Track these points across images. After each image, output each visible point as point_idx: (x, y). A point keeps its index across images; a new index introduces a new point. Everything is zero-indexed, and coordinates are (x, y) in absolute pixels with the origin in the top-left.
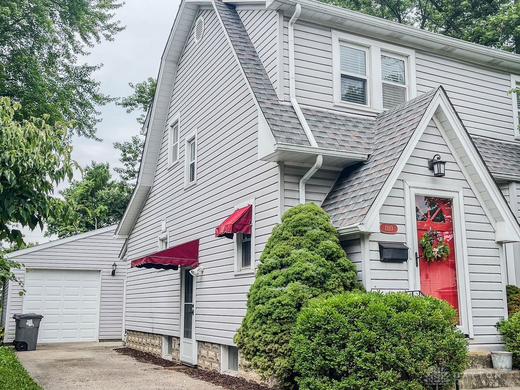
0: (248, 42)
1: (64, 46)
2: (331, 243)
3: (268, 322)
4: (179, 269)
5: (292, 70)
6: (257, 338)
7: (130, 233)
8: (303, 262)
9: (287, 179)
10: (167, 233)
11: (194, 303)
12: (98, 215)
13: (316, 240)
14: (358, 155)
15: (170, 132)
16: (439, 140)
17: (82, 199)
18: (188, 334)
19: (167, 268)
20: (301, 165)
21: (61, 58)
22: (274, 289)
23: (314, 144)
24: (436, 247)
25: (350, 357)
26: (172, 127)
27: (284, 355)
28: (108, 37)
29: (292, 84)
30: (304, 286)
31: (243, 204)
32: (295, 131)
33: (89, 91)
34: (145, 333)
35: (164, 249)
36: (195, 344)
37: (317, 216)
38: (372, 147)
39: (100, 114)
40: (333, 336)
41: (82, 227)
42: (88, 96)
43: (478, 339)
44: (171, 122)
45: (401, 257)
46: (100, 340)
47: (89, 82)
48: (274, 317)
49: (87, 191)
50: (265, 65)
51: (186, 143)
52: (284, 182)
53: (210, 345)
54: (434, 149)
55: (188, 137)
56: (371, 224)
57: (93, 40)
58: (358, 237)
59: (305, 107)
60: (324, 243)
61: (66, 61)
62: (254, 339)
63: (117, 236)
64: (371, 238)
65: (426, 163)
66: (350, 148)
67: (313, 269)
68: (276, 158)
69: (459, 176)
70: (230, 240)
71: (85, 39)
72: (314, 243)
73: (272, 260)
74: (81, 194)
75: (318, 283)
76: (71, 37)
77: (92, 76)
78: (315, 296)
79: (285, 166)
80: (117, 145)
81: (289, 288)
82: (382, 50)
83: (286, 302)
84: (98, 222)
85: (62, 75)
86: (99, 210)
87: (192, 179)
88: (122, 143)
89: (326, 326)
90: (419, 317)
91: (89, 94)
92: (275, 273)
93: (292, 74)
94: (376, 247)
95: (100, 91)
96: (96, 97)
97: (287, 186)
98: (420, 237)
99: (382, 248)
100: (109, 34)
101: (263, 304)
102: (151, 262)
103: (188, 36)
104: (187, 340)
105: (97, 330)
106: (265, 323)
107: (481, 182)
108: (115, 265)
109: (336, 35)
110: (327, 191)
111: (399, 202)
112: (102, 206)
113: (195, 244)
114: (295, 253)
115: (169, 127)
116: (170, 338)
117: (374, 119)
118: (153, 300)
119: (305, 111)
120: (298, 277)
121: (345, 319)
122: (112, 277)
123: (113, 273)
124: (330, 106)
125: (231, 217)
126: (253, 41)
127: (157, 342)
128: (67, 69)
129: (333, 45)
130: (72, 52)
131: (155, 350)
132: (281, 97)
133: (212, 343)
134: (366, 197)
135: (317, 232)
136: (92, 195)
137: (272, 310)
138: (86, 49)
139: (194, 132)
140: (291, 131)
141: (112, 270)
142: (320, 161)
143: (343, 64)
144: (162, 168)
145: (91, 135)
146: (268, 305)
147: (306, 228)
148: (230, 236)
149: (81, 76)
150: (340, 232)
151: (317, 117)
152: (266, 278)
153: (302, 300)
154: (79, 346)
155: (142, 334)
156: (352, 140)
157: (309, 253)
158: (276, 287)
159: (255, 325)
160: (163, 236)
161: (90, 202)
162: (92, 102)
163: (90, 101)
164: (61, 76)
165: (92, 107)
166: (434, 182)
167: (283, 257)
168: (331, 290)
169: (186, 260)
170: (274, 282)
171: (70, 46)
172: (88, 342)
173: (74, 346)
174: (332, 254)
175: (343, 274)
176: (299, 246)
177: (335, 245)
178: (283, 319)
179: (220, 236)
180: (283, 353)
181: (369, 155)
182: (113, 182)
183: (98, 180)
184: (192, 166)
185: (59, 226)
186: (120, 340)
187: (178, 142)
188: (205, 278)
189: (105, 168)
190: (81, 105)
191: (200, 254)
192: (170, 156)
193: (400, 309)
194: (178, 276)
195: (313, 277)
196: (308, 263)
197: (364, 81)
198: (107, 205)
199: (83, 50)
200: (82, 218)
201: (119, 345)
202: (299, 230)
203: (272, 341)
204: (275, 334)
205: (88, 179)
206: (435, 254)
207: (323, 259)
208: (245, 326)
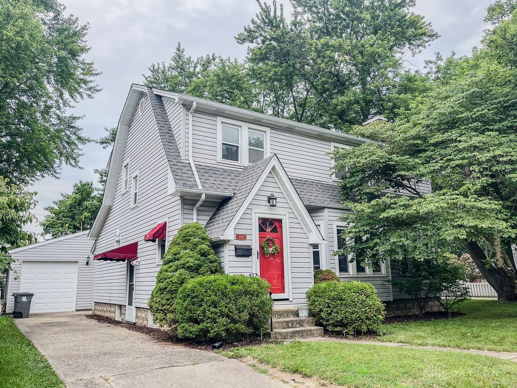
0: (167, 121)
1: (57, 101)
2: (205, 247)
3: (164, 293)
4: (126, 261)
5: (190, 141)
6: (158, 302)
7: (98, 236)
8: (187, 258)
9: (186, 207)
10: (120, 237)
11: (134, 283)
12: (83, 220)
13: (196, 245)
14: (228, 193)
15: (124, 170)
16: (275, 185)
17: (71, 208)
18: (130, 303)
19: (118, 260)
20: (195, 198)
21: (54, 109)
22: (169, 274)
23: (200, 187)
24: (271, 248)
25: (204, 312)
26: (125, 167)
27: (172, 312)
28: (89, 96)
29: (190, 149)
30: (186, 271)
31: (161, 221)
32: (189, 179)
33: (75, 134)
34: (105, 303)
35: (119, 247)
36: (134, 309)
37: (198, 231)
38: (237, 188)
39: (81, 150)
40: (196, 299)
41: (71, 228)
42: (73, 137)
43: (295, 301)
44: (124, 164)
45: (247, 254)
46: (77, 310)
47: (74, 127)
48: (167, 290)
49: (75, 202)
50: (175, 136)
51: (133, 179)
52: (183, 209)
53: (143, 309)
54: (271, 190)
55: (134, 175)
56: (229, 234)
57: (78, 97)
58: (223, 242)
59: (199, 163)
60: (200, 246)
61: (58, 112)
62: (156, 303)
63: (89, 238)
64: (230, 243)
65: (266, 199)
66: (223, 189)
67: (192, 262)
68: (179, 194)
69: (286, 205)
70: (154, 243)
71: (72, 97)
72: (194, 247)
73: (170, 257)
74: (70, 205)
75: (195, 270)
76: (61, 95)
77: (77, 124)
78: (193, 277)
79: (185, 199)
80: (96, 171)
81: (177, 273)
82: (249, 128)
83: (175, 281)
84: (83, 225)
85: (54, 121)
86: (84, 217)
87: (135, 203)
88: (100, 170)
89: (192, 295)
90: (242, 288)
91: (74, 136)
92: (171, 264)
93: (190, 144)
94: (233, 248)
95: (83, 134)
96: (79, 138)
97: (186, 211)
98: (260, 242)
99: (237, 249)
100: (90, 93)
101: (162, 282)
102: (105, 257)
103: (136, 109)
104: (130, 307)
105: (75, 303)
106: (163, 293)
107: (299, 210)
108: (88, 258)
109: (219, 119)
110: (211, 214)
111: (248, 221)
112: (86, 213)
113: (136, 245)
114: (183, 252)
115: (123, 167)
116: (120, 306)
117: (242, 170)
118: (111, 281)
119: (197, 166)
120: (183, 266)
121: (203, 290)
122: (86, 266)
123: (87, 263)
124: (215, 162)
125: (154, 228)
126: (170, 120)
127: (113, 309)
128: (59, 118)
129: (218, 125)
130: (61, 105)
131: (111, 314)
132: (183, 157)
133: (144, 308)
134: (228, 219)
135: (197, 240)
136: (80, 204)
137: (167, 286)
138: (72, 103)
139: (137, 173)
140: (186, 179)
141: (86, 261)
142: (203, 197)
143: (224, 136)
144: (119, 193)
145: (76, 165)
146: (165, 283)
147: (190, 238)
148: (154, 241)
149: (69, 123)
150: (212, 240)
151: (204, 170)
152: (165, 267)
153: (184, 280)
154: (60, 315)
155: (104, 305)
156: (225, 184)
157: (191, 253)
158: (171, 272)
159: (157, 295)
160: (118, 239)
161: (77, 210)
162: (77, 142)
163: (75, 141)
164: (54, 123)
165: (75, 145)
166: (271, 209)
167: (176, 254)
168: (202, 274)
169: (129, 255)
170: (170, 270)
171: (61, 101)
172: (67, 312)
173: (56, 315)
174: (205, 253)
175: (210, 264)
176: (185, 248)
177: (207, 247)
178: (173, 291)
179: (147, 241)
180: (172, 311)
181: (234, 193)
182: (95, 196)
183: (84, 194)
184: (136, 193)
185: (52, 228)
186: (91, 310)
187: (128, 178)
188: (141, 267)
189: (90, 185)
190: (68, 143)
191: (138, 251)
192: (123, 186)
193: (233, 284)
194: (125, 266)
195: (192, 266)
196: (190, 258)
197: (238, 147)
198: (90, 212)
199: (70, 104)
200: (71, 222)
201: (90, 313)
202: (186, 238)
203: (166, 304)
204: (168, 300)
205: (76, 193)
206: (270, 252)
207: (199, 256)
208: (152, 295)
